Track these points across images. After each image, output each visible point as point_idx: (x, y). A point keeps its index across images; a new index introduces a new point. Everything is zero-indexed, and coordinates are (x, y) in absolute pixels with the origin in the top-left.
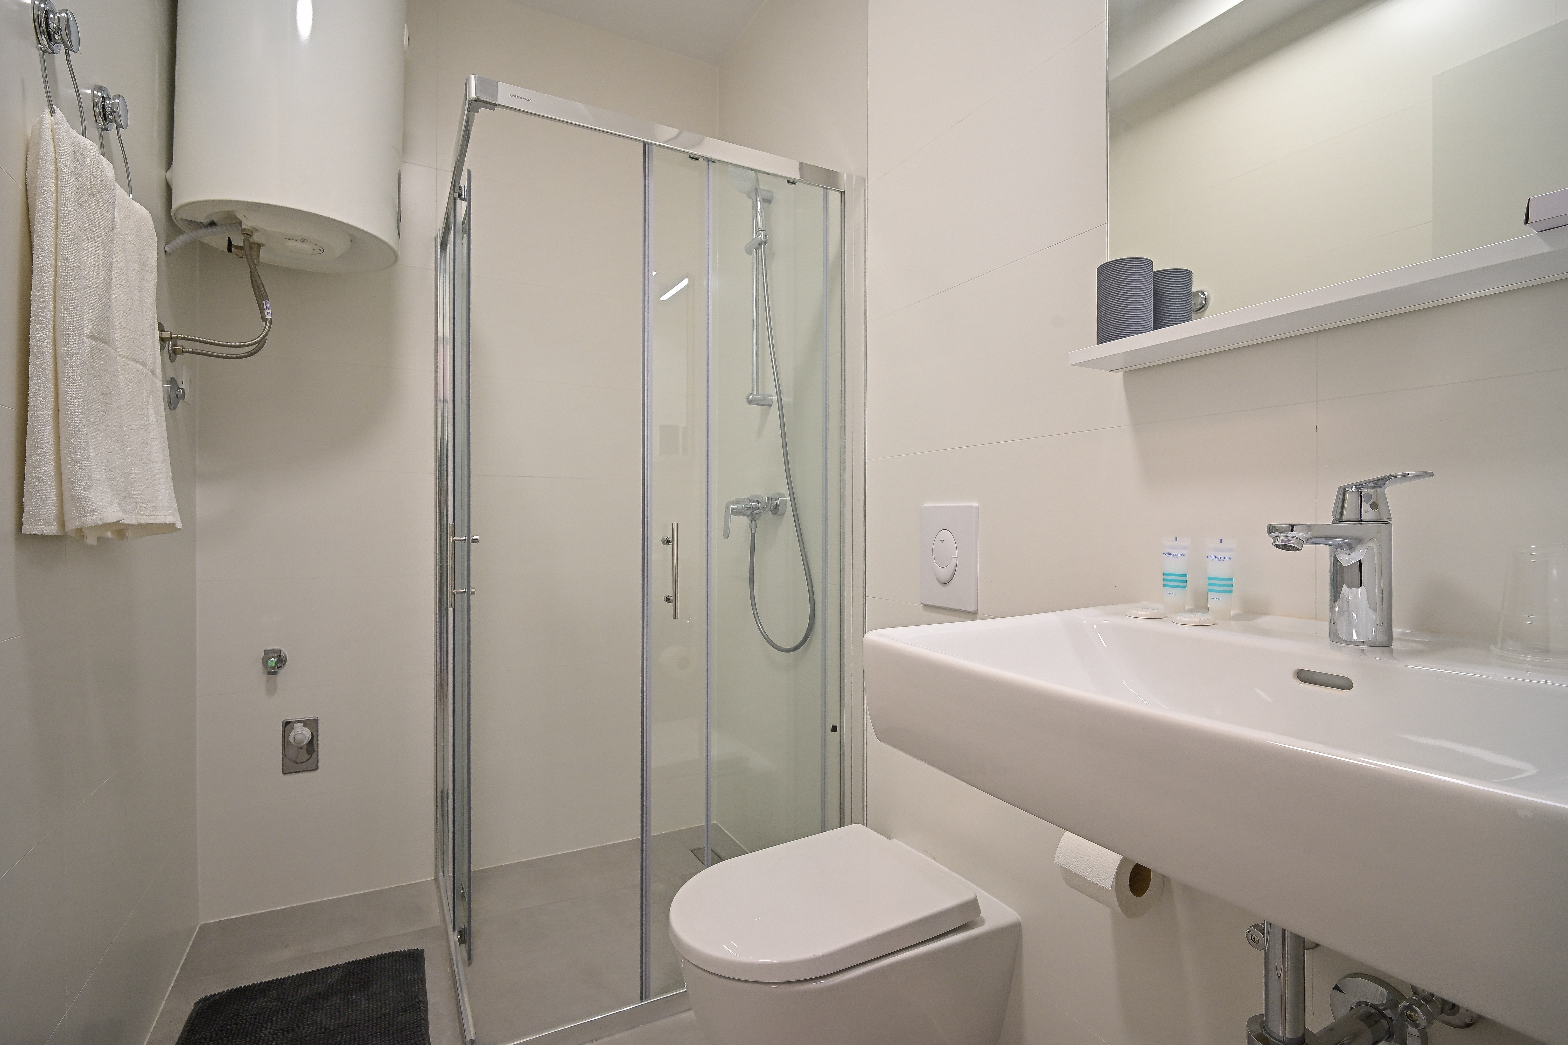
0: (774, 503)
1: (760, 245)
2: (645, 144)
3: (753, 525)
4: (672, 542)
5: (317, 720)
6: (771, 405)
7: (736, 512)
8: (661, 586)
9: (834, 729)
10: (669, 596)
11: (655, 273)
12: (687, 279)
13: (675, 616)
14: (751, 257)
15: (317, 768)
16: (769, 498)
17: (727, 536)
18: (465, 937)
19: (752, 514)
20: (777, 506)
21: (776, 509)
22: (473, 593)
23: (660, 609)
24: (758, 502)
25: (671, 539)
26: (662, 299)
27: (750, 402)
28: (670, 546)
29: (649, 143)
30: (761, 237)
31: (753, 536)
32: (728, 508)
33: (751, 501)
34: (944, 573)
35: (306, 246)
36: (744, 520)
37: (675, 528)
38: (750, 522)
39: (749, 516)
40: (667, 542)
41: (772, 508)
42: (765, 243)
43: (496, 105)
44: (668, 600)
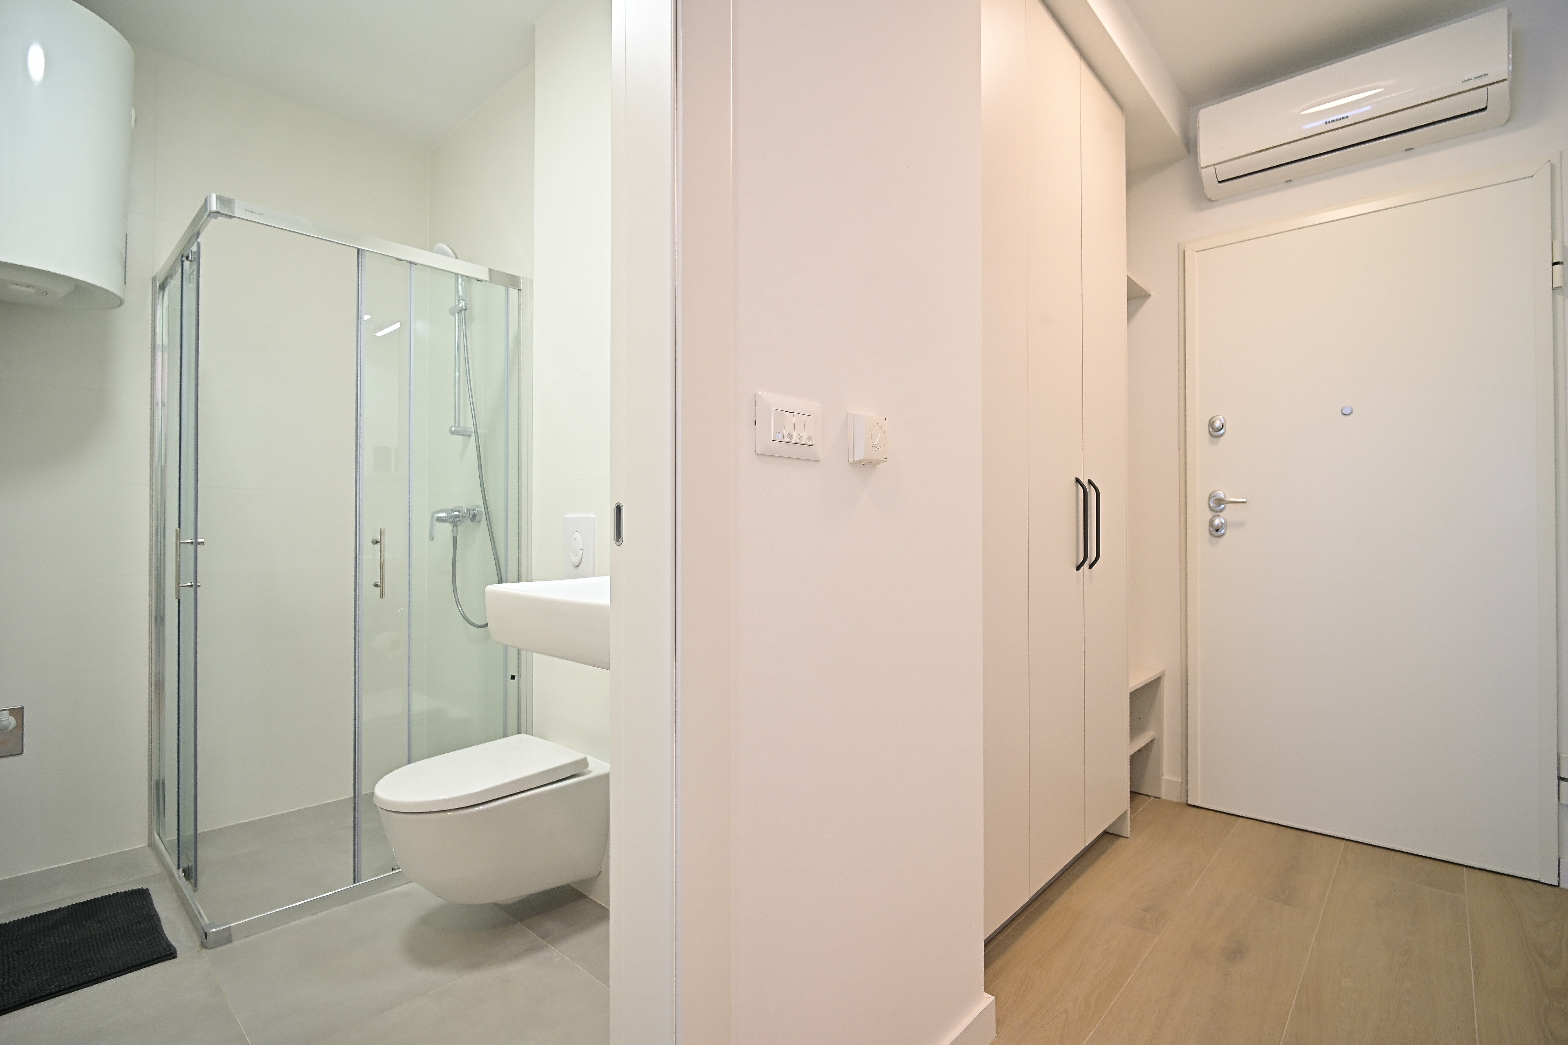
0: (472, 513)
1: (461, 311)
2: (358, 250)
3: (455, 530)
4: (380, 542)
5: (22, 709)
6: (471, 436)
7: (440, 520)
8: (370, 574)
9: (513, 677)
10: (377, 582)
11: (369, 317)
12: (399, 323)
13: (382, 596)
14: (453, 317)
15: (22, 752)
16: (467, 509)
17: (432, 538)
18: (189, 873)
19: (453, 522)
20: (474, 515)
21: (473, 518)
22: (199, 586)
23: (369, 591)
24: (459, 511)
25: (379, 540)
26: (377, 334)
27: (452, 433)
28: (379, 545)
29: (362, 249)
30: (462, 304)
31: (455, 539)
32: (433, 516)
33: (453, 511)
34: (576, 560)
35: (31, 290)
36: (448, 527)
37: (382, 532)
38: (452, 527)
39: (451, 523)
40: (376, 542)
41: (471, 516)
42: (466, 310)
43: (233, 217)
44: (376, 585)
